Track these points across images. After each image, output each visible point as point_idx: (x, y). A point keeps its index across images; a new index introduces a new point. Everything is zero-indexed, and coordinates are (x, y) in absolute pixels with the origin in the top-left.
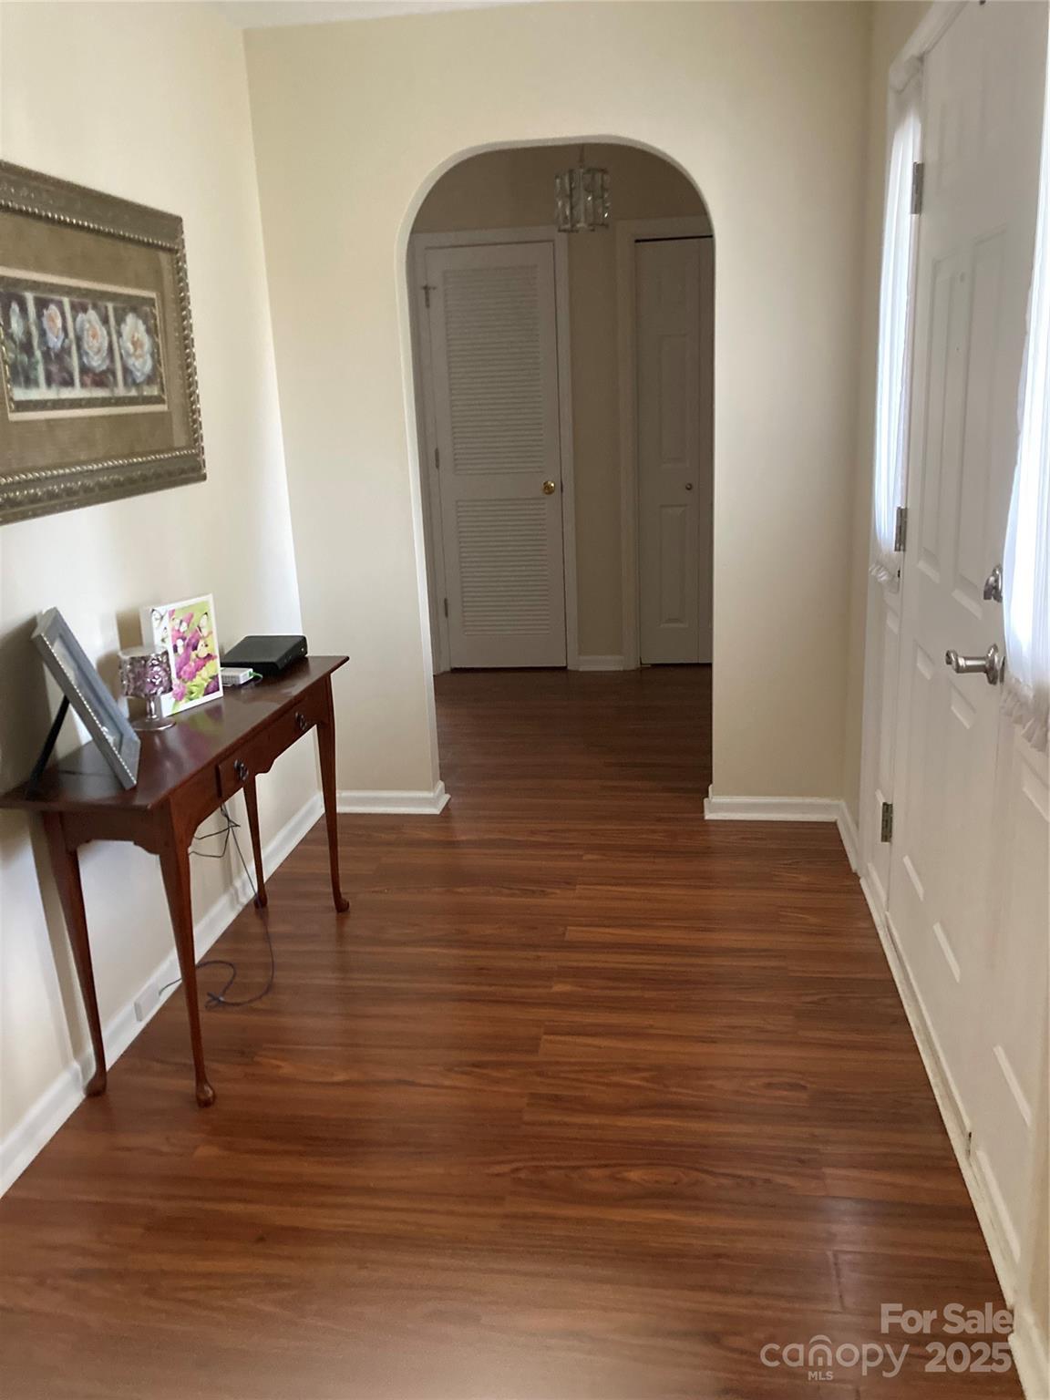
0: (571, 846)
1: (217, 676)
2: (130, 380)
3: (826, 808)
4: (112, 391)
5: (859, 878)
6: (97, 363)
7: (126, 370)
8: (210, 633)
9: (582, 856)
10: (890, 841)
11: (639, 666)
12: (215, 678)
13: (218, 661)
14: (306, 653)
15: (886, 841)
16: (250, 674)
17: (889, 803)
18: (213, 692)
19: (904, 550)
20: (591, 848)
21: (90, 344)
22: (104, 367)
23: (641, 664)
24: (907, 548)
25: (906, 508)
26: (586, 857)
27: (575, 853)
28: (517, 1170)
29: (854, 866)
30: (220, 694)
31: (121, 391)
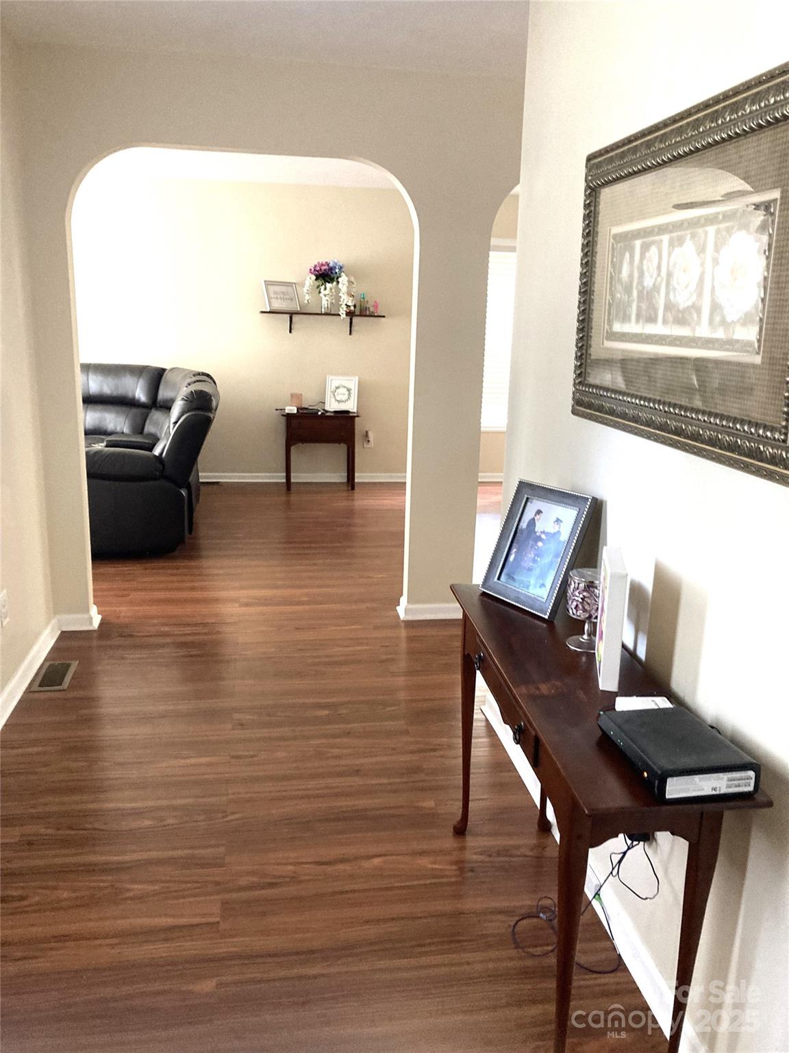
2: (717, 319)
4: (694, 330)
6: (683, 299)
7: (715, 307)
21: (679, 279)
22: (689, 303)
28: (223, 817)
31: (703, 331)
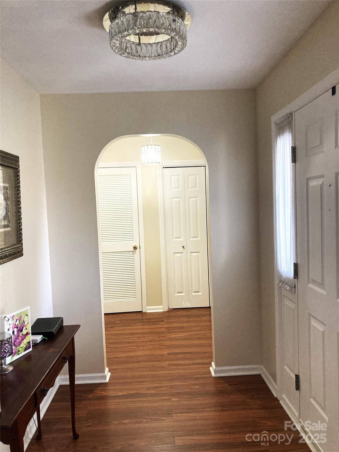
0: (165, 395)
1: (30, 342)
3: (256, 369)
5: (279, 401)
8: (28, 323)
9: (171, 399)
10: (299, 390)
11: (168, 309)
12: (29, 343)
13: (31, 334)
14: (63, 324)
15: (298, 390)
16: (42, 338)
17: (298, 374)
18: (28, 349)
19: (297, 279)
20: (174, 395)
23: (169, 309)
24: (299, 277)
25: (297, 263)
26: (173, 399)
27: (167, 397)
29: (275, 395)
30: (31, 349)
